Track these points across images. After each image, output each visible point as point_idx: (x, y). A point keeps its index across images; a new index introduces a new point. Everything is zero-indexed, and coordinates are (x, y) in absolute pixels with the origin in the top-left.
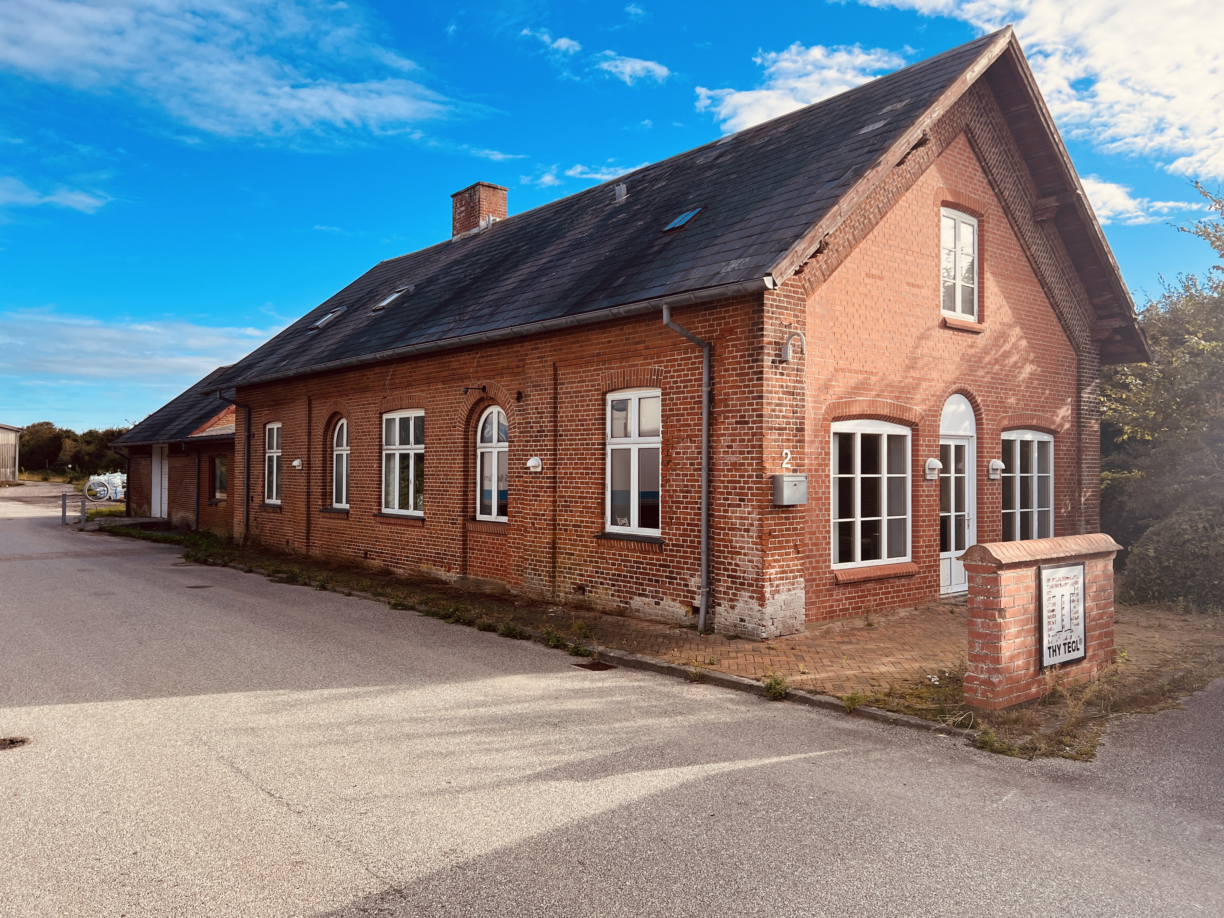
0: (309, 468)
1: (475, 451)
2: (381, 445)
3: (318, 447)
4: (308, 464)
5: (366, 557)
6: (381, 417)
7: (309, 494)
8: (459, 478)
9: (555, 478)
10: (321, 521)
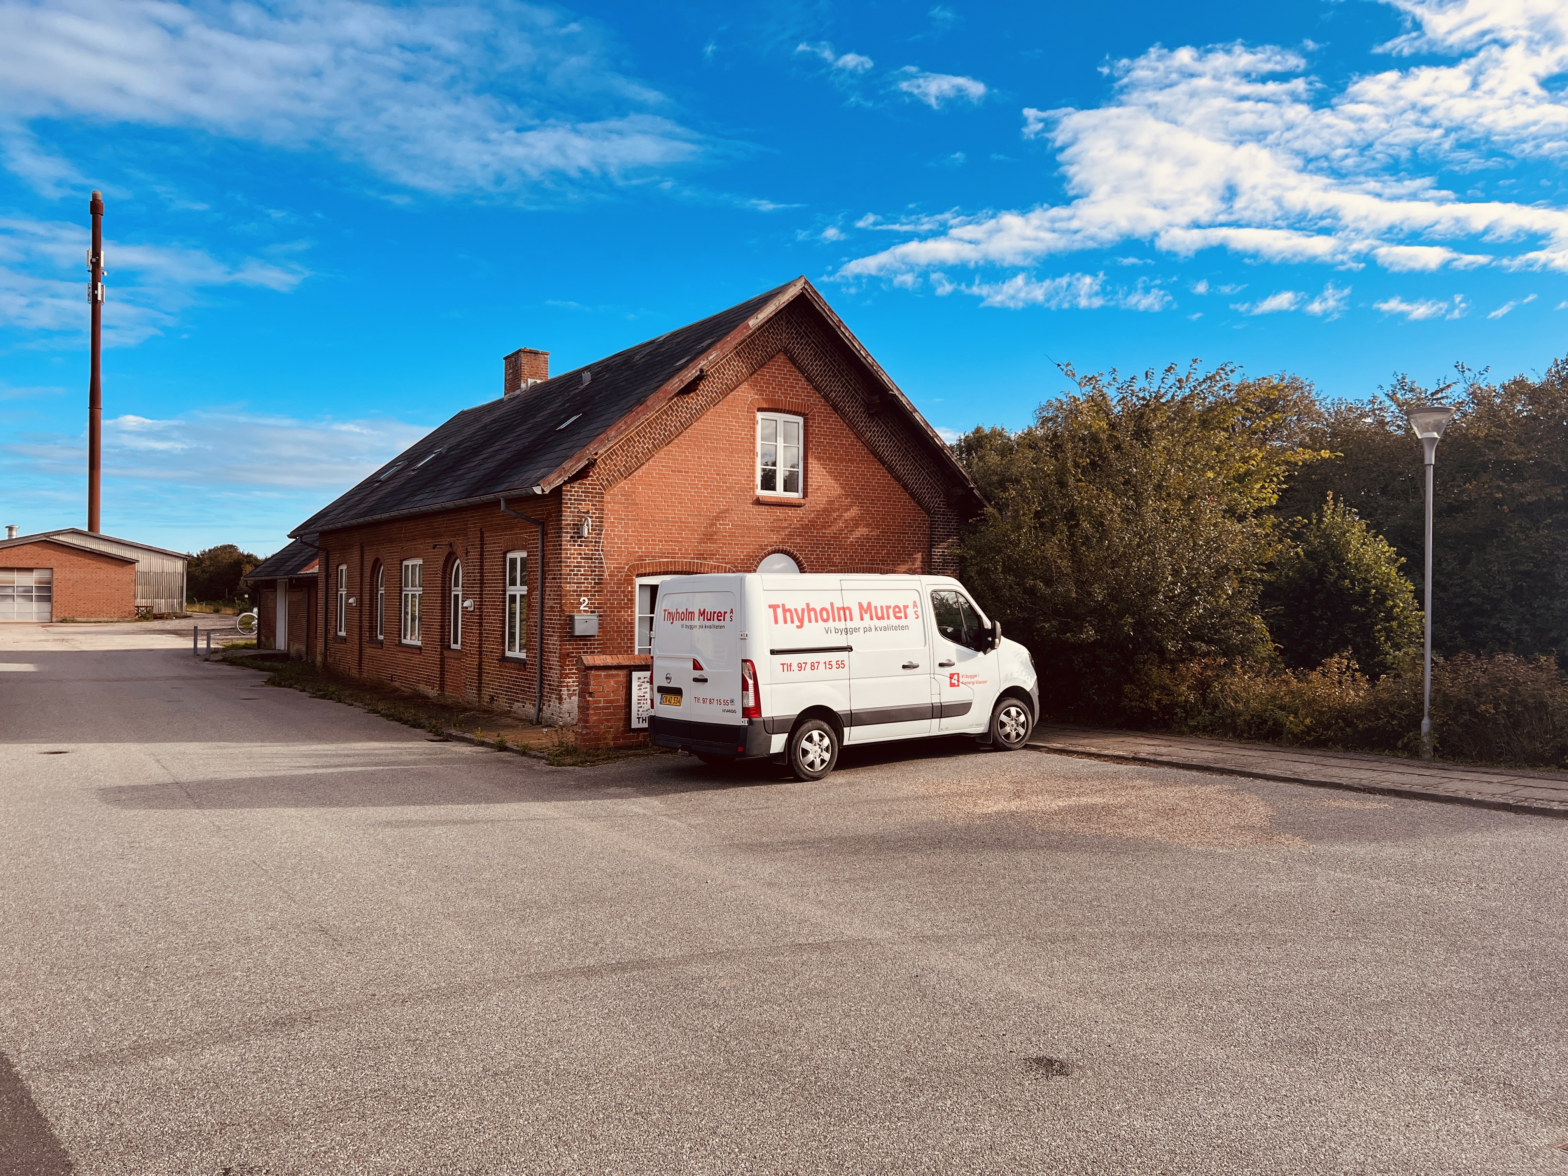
0: (361, 605)
1: (450, 594)
2: (401, 587)
3: (367, 587)
4: (360, 601)
5: (392, 681)
6: (401, 564)
7: (361, 627)
8: (438, 613)
9: (481, 615)
10: (368, 651)
